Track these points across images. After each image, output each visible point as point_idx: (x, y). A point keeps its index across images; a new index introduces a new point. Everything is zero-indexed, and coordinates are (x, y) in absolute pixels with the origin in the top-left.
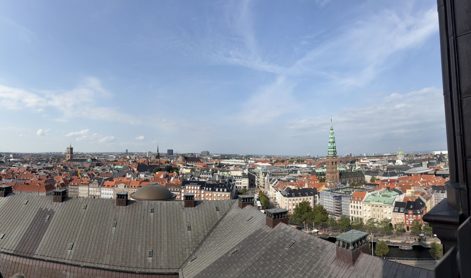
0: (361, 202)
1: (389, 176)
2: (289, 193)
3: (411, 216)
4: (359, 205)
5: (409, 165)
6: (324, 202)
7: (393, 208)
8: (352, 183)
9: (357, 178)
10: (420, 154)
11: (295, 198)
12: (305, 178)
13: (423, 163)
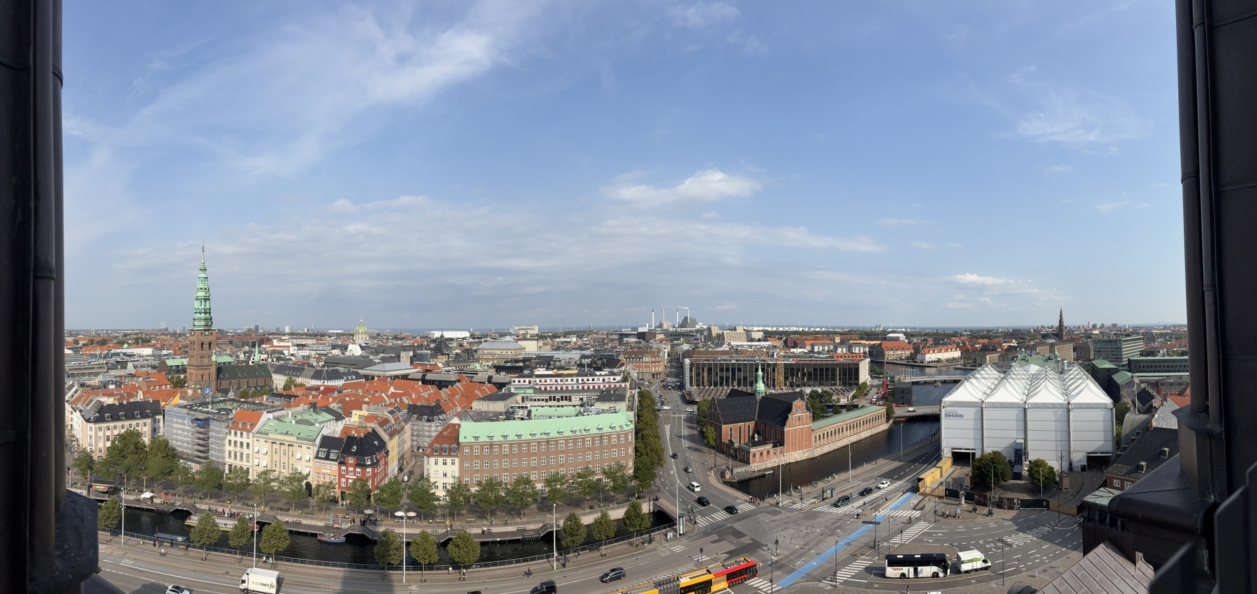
0: (251, 434)
1: (324, 379)
2: (97, 414)
3: (351, 469)
4: (245, 440)
5: (371, 357)
6: (174, 431)
7: (316, 449)
8: (243, 391)
9: (255, 380)
10: (404, 334)
11: (111, 425)
12: (141, 379)
13: (403, 354)
